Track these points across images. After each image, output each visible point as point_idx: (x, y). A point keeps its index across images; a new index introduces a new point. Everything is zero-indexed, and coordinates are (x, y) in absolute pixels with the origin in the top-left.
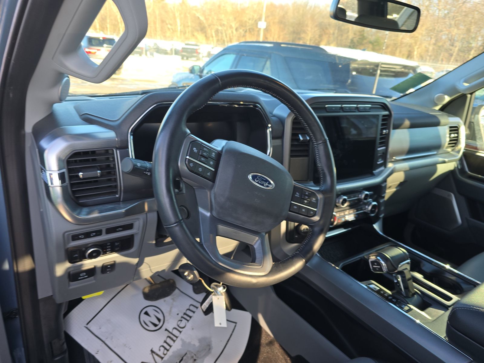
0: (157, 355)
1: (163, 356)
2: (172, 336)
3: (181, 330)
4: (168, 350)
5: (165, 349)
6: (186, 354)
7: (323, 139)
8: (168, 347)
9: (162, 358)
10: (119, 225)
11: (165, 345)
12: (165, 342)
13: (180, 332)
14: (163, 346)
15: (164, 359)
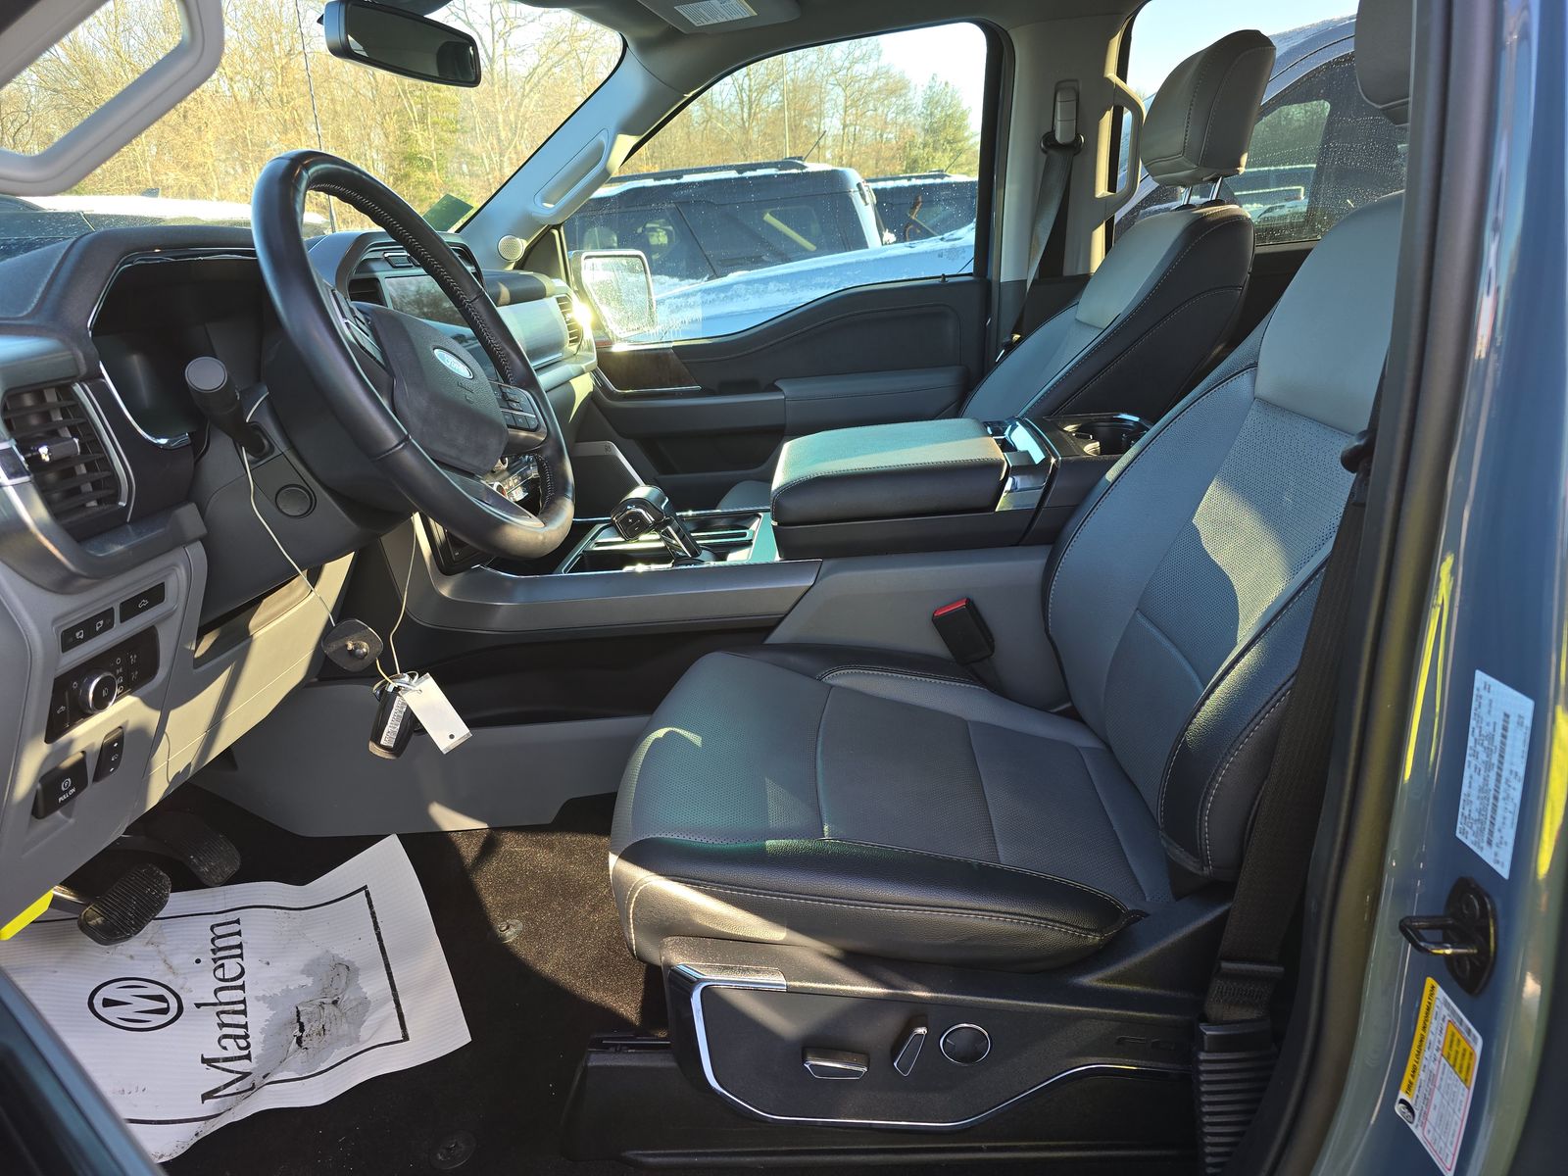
0: (226, 1060)
1: (246, 1052)
2: (227, 1008)
3: (239, 982)
4: (246, 1037)
5: (236, 1037)
6: (298, 1012)
7: (477, 289)
8: (241, 1032)
9: (248, 1057)
10: (138, 593)
11: (227, 1031)
12: (222, 1025)
13: (242, 987)
14: (226, 1036)
15: (253, 1056)
